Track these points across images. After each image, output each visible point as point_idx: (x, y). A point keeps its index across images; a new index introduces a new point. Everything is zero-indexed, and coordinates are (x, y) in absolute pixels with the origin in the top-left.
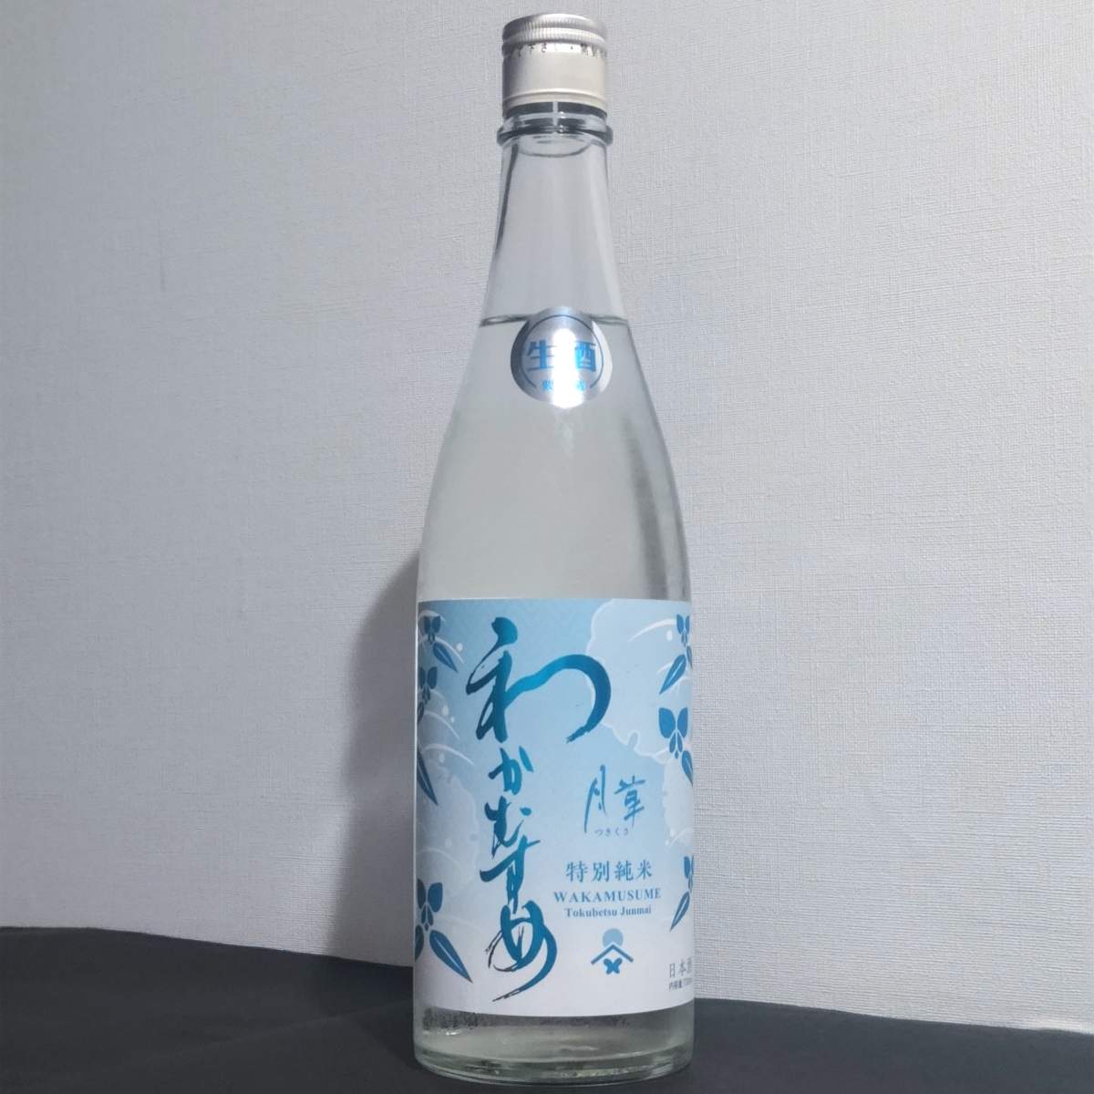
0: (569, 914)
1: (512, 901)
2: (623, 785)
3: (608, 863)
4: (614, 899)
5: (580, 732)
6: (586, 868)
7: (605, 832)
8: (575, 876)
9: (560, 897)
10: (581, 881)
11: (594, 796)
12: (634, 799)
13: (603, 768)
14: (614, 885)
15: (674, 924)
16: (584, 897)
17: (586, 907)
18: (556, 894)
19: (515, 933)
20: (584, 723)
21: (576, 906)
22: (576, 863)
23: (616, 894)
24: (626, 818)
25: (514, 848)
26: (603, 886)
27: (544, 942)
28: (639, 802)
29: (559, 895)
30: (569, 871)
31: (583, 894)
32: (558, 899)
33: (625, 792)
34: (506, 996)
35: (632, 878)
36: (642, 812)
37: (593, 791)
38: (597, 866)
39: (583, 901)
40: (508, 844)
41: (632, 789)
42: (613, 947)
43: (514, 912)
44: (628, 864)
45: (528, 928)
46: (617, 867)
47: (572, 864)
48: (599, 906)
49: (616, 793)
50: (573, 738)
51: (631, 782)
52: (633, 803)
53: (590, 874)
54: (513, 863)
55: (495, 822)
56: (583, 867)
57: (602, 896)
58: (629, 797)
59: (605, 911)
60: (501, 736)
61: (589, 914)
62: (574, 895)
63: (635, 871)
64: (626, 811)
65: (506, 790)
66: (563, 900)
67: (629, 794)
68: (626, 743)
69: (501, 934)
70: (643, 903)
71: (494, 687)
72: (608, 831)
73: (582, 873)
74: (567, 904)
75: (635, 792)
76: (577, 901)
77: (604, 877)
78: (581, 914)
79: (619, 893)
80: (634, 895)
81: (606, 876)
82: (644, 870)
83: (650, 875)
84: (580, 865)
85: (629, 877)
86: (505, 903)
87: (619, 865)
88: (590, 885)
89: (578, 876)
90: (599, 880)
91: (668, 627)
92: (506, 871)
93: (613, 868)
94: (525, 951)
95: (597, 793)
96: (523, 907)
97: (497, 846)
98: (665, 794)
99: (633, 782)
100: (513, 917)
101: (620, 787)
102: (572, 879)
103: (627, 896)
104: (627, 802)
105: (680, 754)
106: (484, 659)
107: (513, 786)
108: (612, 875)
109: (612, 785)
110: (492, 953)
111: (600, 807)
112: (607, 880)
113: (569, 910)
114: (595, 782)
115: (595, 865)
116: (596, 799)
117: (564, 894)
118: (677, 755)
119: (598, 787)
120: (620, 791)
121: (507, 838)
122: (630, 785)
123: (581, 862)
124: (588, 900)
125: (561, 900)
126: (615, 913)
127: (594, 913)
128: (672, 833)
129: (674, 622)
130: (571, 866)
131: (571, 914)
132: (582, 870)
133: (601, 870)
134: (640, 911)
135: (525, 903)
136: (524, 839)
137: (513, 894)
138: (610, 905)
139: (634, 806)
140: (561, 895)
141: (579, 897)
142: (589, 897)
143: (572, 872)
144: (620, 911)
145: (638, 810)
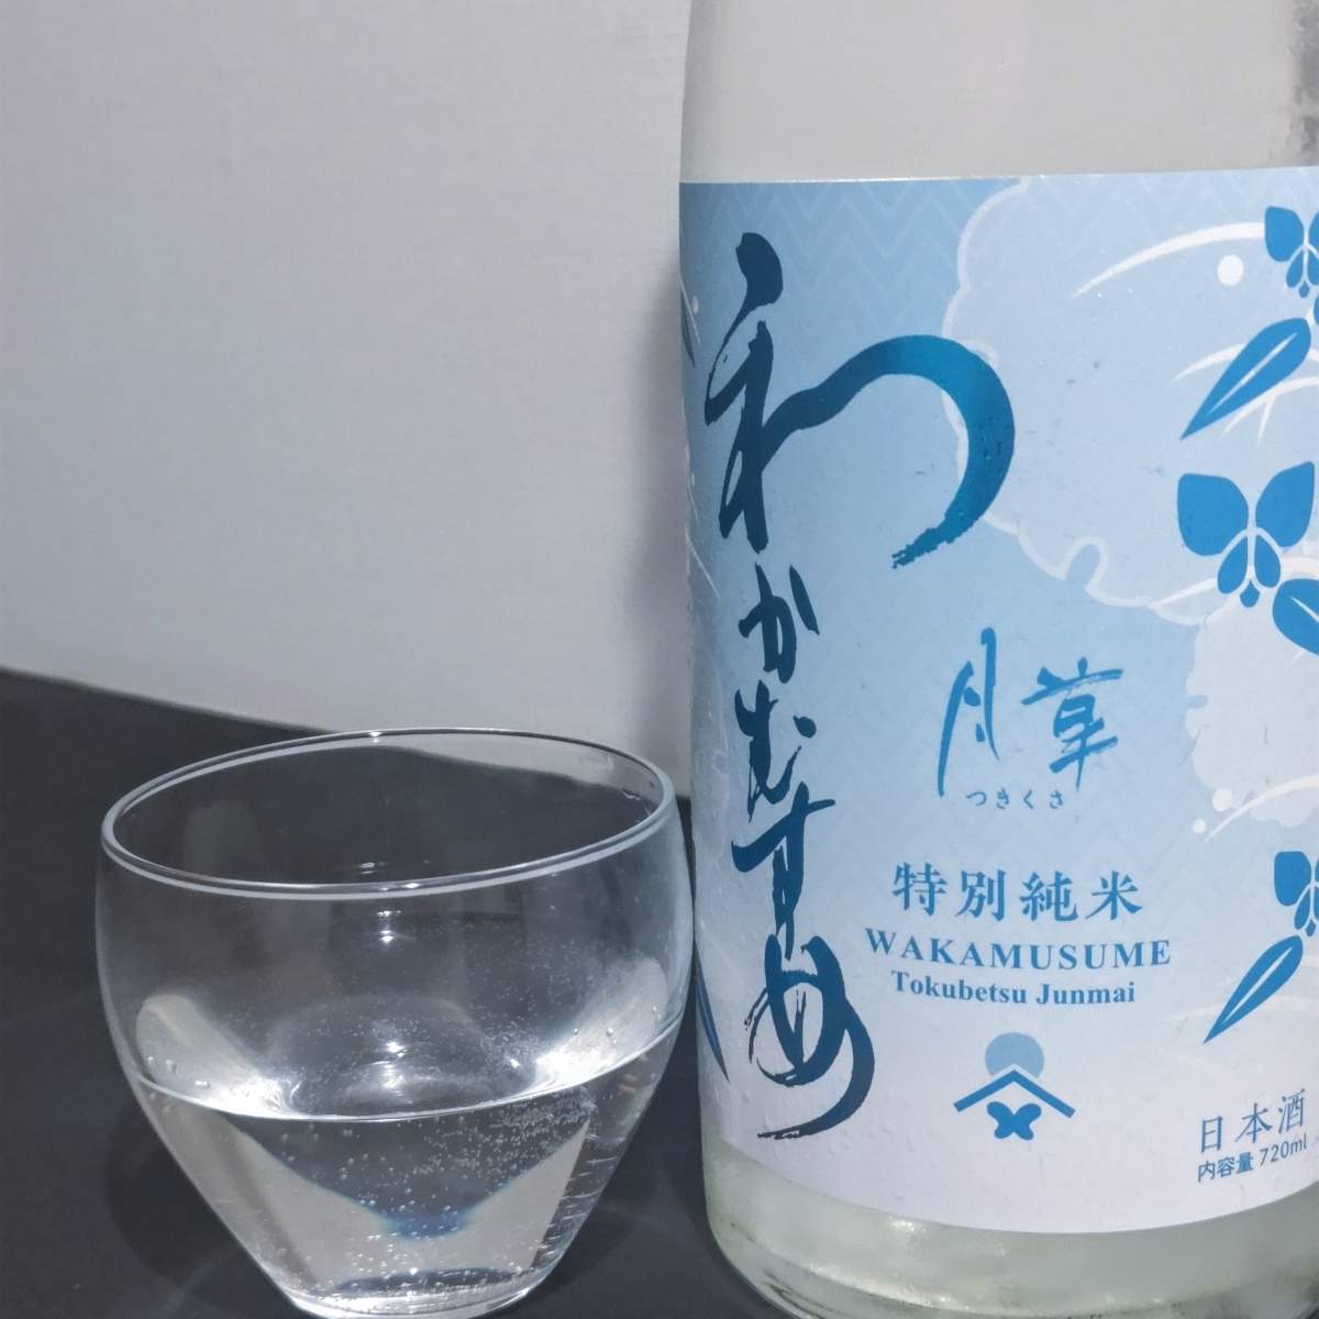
0: (900, 988)
1: (784, 928)
2: (1049, 682)
3: (1001, 874)
4: (1017, 965)
5: (927, 542)
6: (942, 882)
7: (993, 799)
8: (914, 897)
9: (879, 941)
10: (930, 911)
11: (963, 706)
12: (1086, 717)
13: (988, 638)
14: (1017, 928)
15: (1219, 1027)
16: (938, 952)
17: (942, 974)
18: (870, 932)
19: (790, 998)
20: (937, 519)
21: (918, 970)
22: (917, 868)
23: (1025, 955)
24: (1057, 767)
25: (785, 807)
26: (984, 931)
27: (847, 1038)
28: (1100, 725)
29: (877, 938)
30: (901, 884)
31: (935, 942)
32: (875, 947)
33: (1054, 702)
34: (779, 1135)
35: (1074, 916)
36: (1106, 753)
37: (960, 692)
38: (972, 881)
39: (935, 959)
40: (775, 796)
41: (1076, 692)
42: (1014, 1077)
43: (788, 956)
44: (1060, 881)
45: (815, 998)
46: (1029, 886)
47: (907, 867)
48: (978, 978)
49: (1027, 702)
50: (906, 556)
51: (1077, 674)
52: (1079, 728)
53: (952, 898)
54: (783, 843)
55: (751, 738)
56: (934, 879)
57: (986, 954)
58: (1065, 714)
59: (993, 989)
60: (758, 539)
61: (949, 992)
62: (912, 942)
63: (1084, 896)
64: (1056, 748)
65: (768, 668)
66: (887, 948)
67: (1067, 705)
68: (1059, 572)
69: (766, 996)
70: (1110, 976)
71: (744, 413)
72: (1003, 795)
73: (931, 892)
74: (894, 960)
75: (1088, 701)
76: (919, 957)
77: (990, 909)
78: (930, 990)
79: (1034, 949)
80: (1080, 956)
81: (995, 907)
82: (1115, 895)
83: (1133, 909)
84: (928, 874)
85: (1065, 912)
86: (772, 929)
87: (1033, 882)
88: (950, 923)
89: (922, 900)
90: (977, 913)
91: (1233, 247)
92: (771, 857)
93: (1015, 890)
94: (810, 1046)
95: (973, 699)
96: (803, 948)
97: (756, 796)
98: (1199, 702)
99: (1083, 675)
100: (786, 966)
101: (1042, 687)
102: (907, 905)
103: (1057, 957)
104: (1060, 726)
105: (1268, 595)
106: (726, 340)
107: (782, 662)
108: (1014, 907)
109: (1014, 682)
110: (753, 1034)
111: (980, 737)
112: (999, 915)
113: (900, 975)
114: (968, 671)
115: (964, 875)
116: (969, 716)
117: (888, 940)
118: (1250, 598)
119: (977, 683)
120: (1038, 696)
121: (773, 781)
122: (1072, 682)
123: (928, 867)
124: (948, 960)
125: (881, 947)
126: (1020, 997)
127: (961, 991)
128: (1221, 801)
129: (1256, 230)
130: (904, 872)
131: (906, 982)
132: (932, 886)
133: (984, 891)
134: (1099, 996)
135: (806, 941)
136: (803, 790)
137: (784, 914)
138: (1006, 978)
139: (1083, 736)
140: (882, 934)
141: (926, 951)
142: (950, 950)
143: (907, 887)
144: (1034, 992)
145: (1099, 747)
